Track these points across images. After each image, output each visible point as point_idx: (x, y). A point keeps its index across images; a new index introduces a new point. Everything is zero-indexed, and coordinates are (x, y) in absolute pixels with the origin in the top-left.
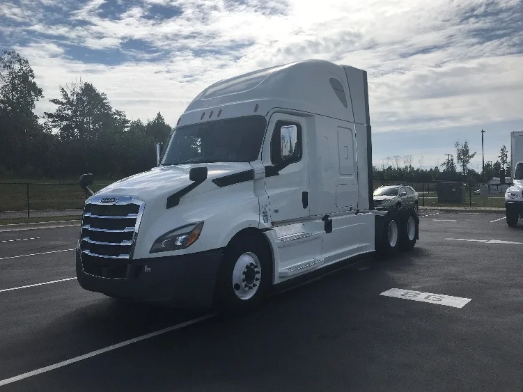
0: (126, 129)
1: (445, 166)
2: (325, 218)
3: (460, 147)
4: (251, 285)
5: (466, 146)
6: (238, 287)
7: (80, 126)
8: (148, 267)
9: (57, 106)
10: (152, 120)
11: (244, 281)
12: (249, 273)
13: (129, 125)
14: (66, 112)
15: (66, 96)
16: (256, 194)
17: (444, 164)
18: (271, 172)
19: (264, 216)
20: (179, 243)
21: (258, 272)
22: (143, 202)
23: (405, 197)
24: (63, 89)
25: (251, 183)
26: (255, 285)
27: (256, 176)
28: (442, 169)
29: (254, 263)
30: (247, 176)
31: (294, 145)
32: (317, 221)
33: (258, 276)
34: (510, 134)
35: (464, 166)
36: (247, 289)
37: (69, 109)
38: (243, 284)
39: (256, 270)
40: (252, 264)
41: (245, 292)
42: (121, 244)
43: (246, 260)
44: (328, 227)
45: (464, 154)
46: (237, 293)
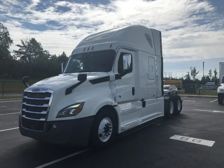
0: (50, 58)
1: (186, 77)
2: (142, 100)
3: (192, 69)
4: (108, 134)
5: (195, 69)
6: (101, 135)
7: (29, 56)
8: (55, 126)
9: (19, 48)
10: (60, 55)
11: (104, 132)
12: (107, 128)
13: (51, 57)
14: (23, 50)
15: (23, 43)
16: (110, 88)
17: (186, 76)
18: (118, 77)
19: (114, 99)
20: (71, 113)
21: (111, 128)
22: (54, 92)
23: (172, 90)
24: (22, 40)
25: (108, 83)
26: (109, 134)
27: (111, 79)
28: (184, 79)
29: (109, 123)
30: (106, 79)
31: (129, 65)
32: (139, 102)
33: (111, 130)
34: (219, 63)
35: (194, 77)
36: (105, 136)
37: (25, 49)
38: (104, 134)
39: (110, 126)
40: (108, 124)
41: (104, 138)
42: (41, 113)
43: (105, 121)
44: (144, 105)
45: (194, 72)
46: (101, 138)
